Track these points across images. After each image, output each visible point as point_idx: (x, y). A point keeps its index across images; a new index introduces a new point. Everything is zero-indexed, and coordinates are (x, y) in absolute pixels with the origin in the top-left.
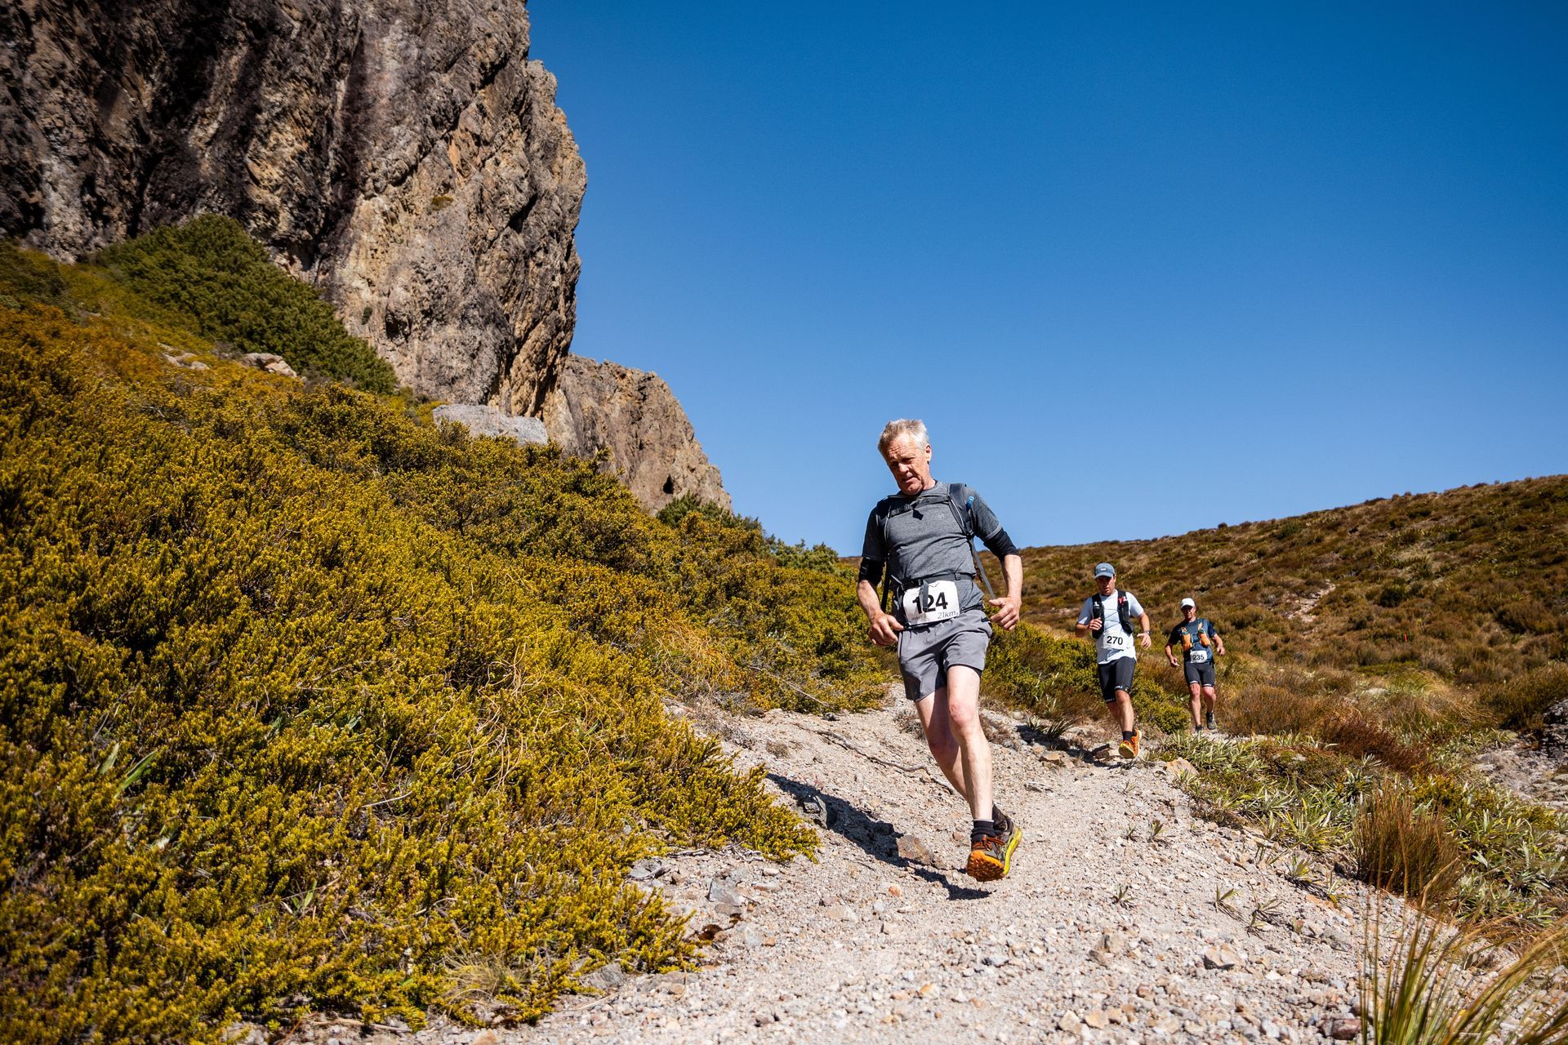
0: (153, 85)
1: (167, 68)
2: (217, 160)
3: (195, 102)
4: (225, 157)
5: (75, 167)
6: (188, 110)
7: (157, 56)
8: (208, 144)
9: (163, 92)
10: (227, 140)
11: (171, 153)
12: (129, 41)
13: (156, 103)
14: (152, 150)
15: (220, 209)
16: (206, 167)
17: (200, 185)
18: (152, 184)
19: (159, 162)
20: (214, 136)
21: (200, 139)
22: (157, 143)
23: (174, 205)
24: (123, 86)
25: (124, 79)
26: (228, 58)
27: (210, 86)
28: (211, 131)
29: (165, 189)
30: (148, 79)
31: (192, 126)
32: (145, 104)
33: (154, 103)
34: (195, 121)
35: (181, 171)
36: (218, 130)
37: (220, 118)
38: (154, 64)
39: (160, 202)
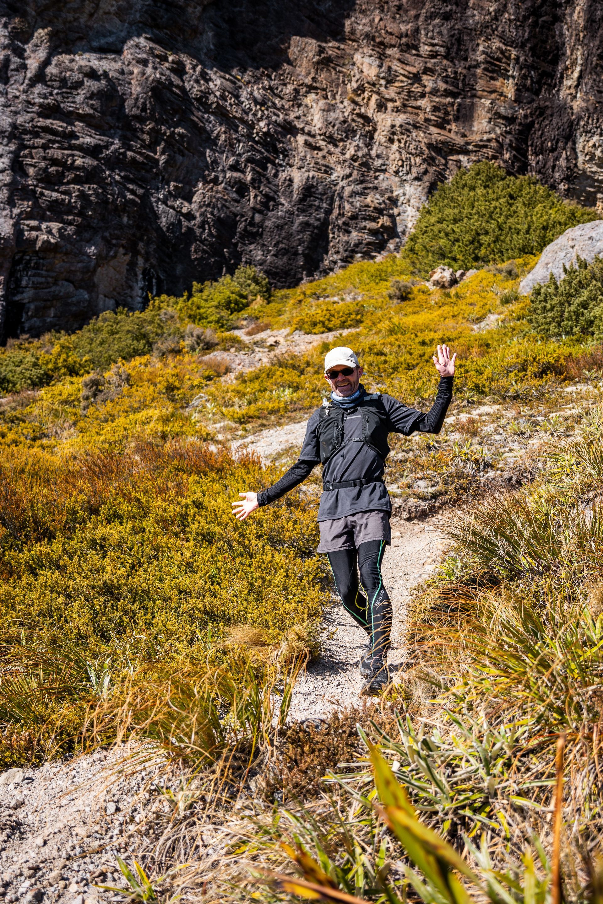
0: (513, 77)
1: (522, 59)
2: (586, 93)
3: (557, 63)
4: (592, 87)
5: (419, 183)
6: (551, 75)
7: (509, 58)
8: (577, 86)
9: (524, 77)
10: (590, 73)
11: (541, 114)
12: (477, 66)
13: (518, 90)
14: (520, 124)
15: (597, 128)
16: (578, 105)
17: (572, 123)
18: (532, 145)
19: (533, 126)
20: (580, 77)
21: (570, 88)
22: (526, 116)
23: (553, 150)
24: (481, 98)
25: (480, 93)
26: (571, 15)
27: (564, 44)
28: (576, 75)
29: (543, 143)
30: (507, 77)
31: (561, 82)
32: (509, 96)
33: (517, 90)
34: (562, 77)
35: (554, 122)
36: (581, 71)
37: (580, 61)
38: (509, 65)
39: (542, 154)
